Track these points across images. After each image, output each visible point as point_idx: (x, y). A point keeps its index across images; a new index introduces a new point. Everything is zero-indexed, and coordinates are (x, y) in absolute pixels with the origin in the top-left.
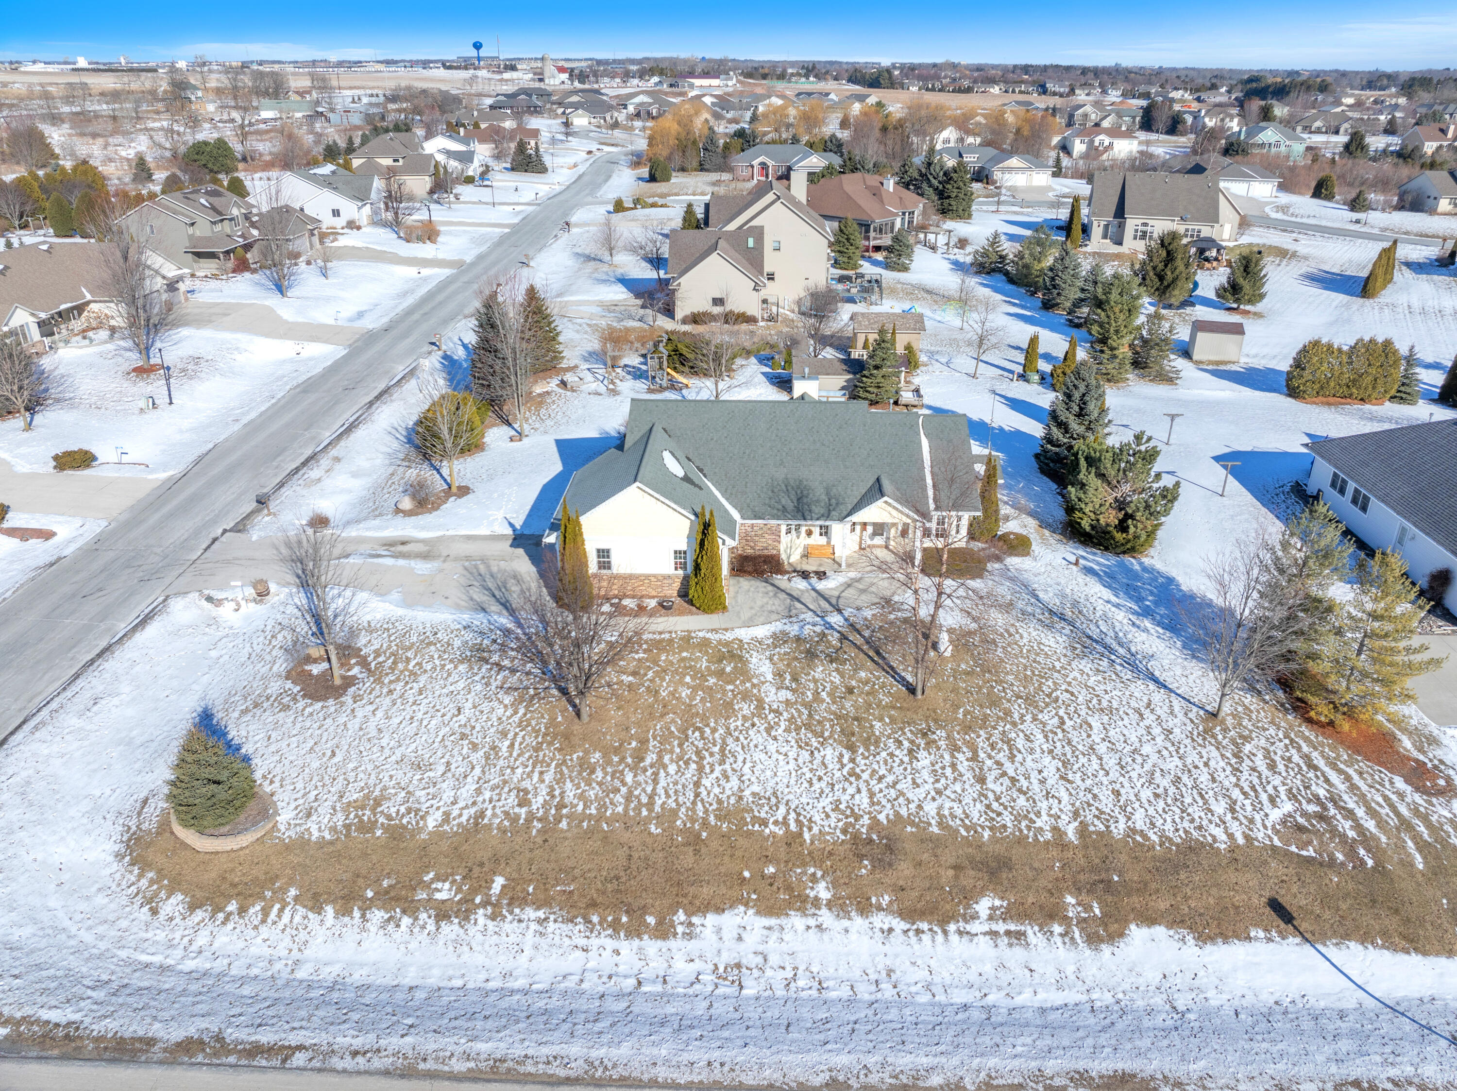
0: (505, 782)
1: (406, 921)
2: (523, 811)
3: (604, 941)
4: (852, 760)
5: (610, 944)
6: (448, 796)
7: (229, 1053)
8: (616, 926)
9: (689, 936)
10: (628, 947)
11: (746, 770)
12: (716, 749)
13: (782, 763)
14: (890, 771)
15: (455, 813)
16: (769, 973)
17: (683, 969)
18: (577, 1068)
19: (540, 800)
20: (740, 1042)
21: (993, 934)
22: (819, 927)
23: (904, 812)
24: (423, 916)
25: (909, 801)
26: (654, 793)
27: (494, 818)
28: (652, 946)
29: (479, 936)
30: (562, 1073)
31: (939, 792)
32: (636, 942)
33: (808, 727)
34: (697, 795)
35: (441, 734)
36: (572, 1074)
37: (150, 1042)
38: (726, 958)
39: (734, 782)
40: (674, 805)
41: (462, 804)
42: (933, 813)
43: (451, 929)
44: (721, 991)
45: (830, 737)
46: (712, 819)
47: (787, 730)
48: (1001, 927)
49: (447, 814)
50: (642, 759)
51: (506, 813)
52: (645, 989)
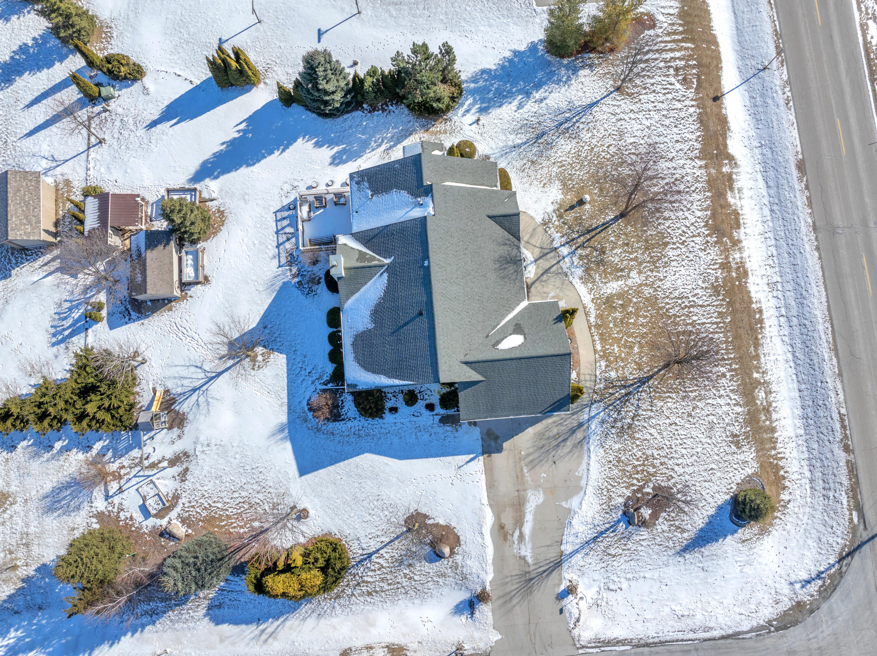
0: (714, 387)
1: (774, 405)
2: (728, 374)
3: (767, 331)
4: (674, 244)
5: (768, 329)
6: (725, 408)
7: (846, 434)
8: (761, 328)
9: (760, 302)
10: (767, 323)
11: (690, 287)
12: (680, 301)
13: (681, 273)
14: (679, 228)
15: (734, 402)
16: (769, 274)
17: (773, 302)
18: (828, 325)
19: (721, 369)
20: (806, 279)
21: (740, 198)
22: (749, 257)
23: (703, 224)
24: (771, 399)
25: (696, 221)
26: (711, 323)
27: (734, 385)
28: (766, 315)
29: (775, 376)
30: (830, 329)
31: (689, 209)
32: (765, 320)
33: (654, 263)
34: (709, 305)
35: (689, 426)
36: (830, 326)
37: (848, 462)
38: (766, 288)
39: (698, 291)
40: (716, 314)
41: (729, 401)
42: (701, 213)
43: (774, 387)
44: (780, 289)
45: (660, 253)
46: (721, 298)
47: (658, 272)
48: (737, 196)
49: (735, 405)
50: (691, 331)
51: (730, 380)
52: (784, 314)
